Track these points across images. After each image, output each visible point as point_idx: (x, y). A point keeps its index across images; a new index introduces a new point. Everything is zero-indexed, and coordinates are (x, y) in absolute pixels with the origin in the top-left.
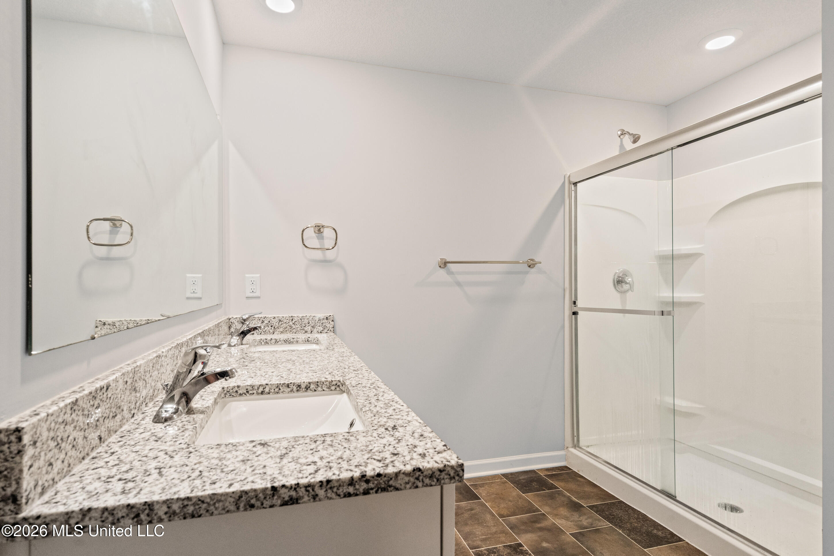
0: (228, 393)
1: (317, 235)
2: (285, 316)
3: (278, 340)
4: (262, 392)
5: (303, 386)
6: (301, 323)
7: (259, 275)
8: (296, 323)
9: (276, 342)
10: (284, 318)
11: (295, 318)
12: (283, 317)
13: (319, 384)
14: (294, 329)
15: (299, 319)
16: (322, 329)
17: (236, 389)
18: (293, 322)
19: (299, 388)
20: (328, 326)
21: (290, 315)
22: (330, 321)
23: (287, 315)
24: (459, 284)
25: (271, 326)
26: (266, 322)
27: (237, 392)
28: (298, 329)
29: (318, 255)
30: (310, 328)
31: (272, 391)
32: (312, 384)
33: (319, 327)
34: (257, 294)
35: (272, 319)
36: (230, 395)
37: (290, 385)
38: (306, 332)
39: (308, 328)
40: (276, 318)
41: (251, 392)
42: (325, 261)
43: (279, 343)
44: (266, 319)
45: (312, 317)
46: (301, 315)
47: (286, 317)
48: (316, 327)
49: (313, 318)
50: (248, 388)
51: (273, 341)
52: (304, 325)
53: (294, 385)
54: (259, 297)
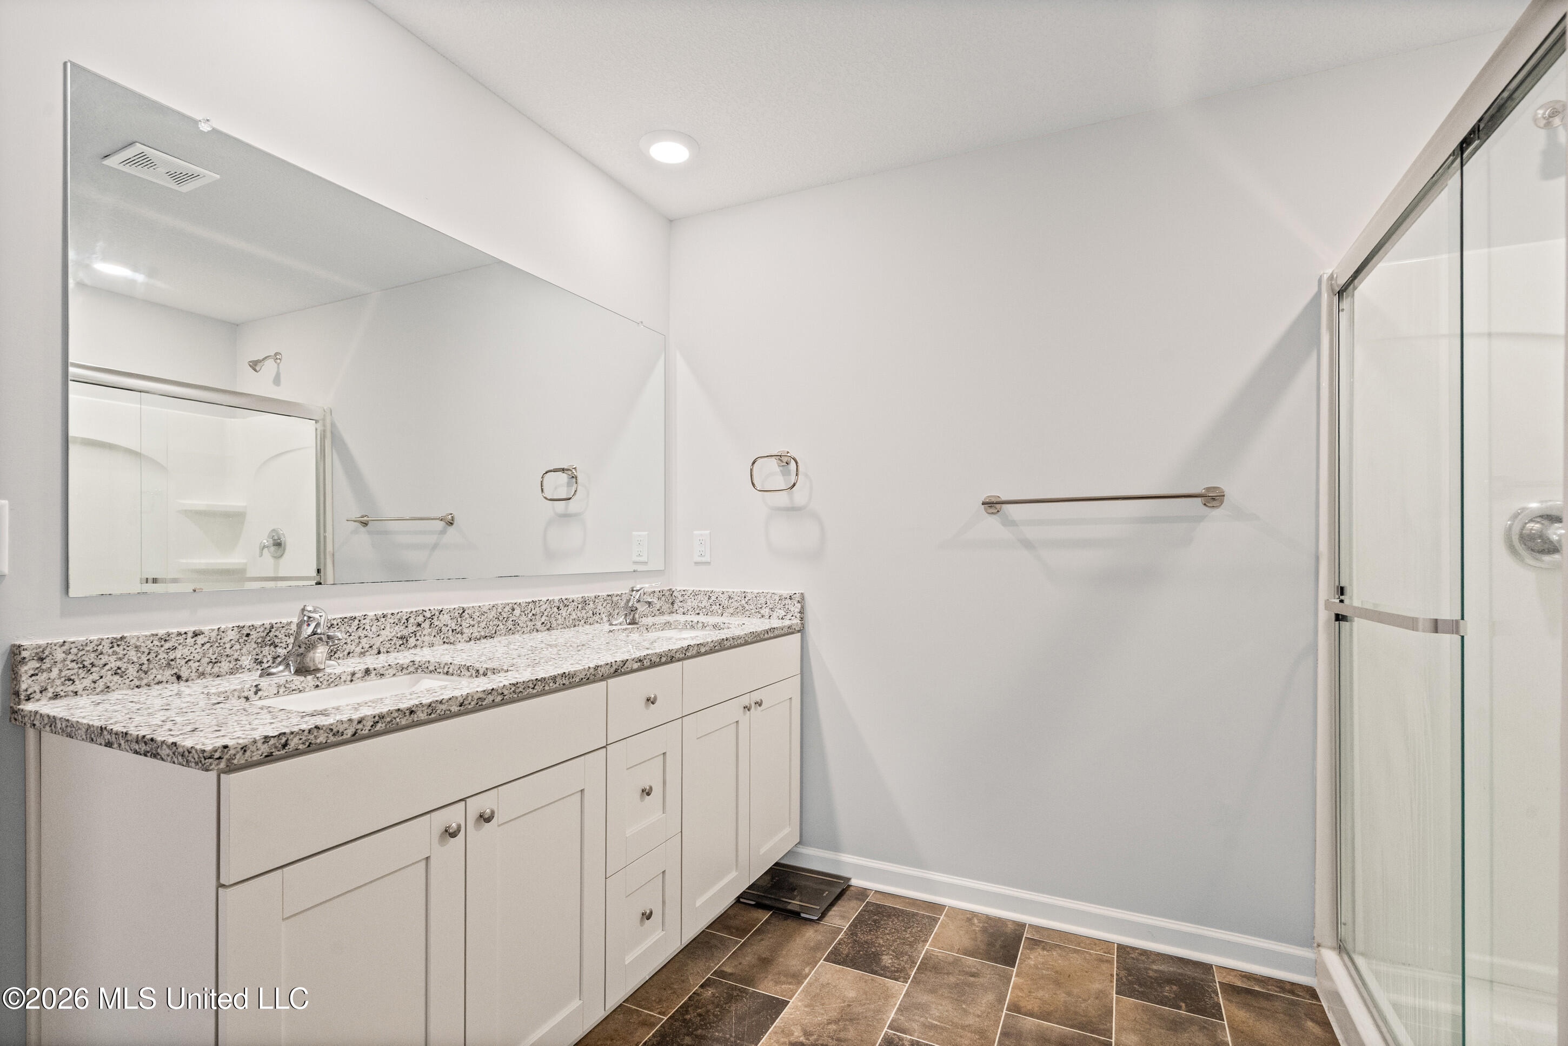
0: (420, 668)
1: (781, 468)
2: (735, 590)
3: (706, 625)
4: (447, 672)
5: (481, 672)
6: (755, 603)
7: (709, 532)
8: (750, 602)
9: (704, 626)
10: (735, 594)
11: (748, 594)
12: (733, 592)
13: (495, 671)
14: (747, 610)
15: (753, 596)
16: (785, 614)
17: (427, 665)
18: (746, 599)
19: (477, 674)
20: (792, 609)
21: (743, 590)
22: (796, 603)
23: (739, 590)
24: (1028, 544)
25: (720, 605)
26: (713, 598)
27: (427, 668)
28: (753, 611)
29: (782, 499)
30: (767, 610)
31: (455, 672)
32: (488, 670)
33: (779, 611)
34: (707, 559)
35: (720, 594)
36: (423, 671)
37: (470, 667)
38: (762, 616)
39: (765, 611)
40: (726, 594)
41: (438, 670)
42: (792, 509)
43: (707, 628)
44: (713, 594)
45: (770, 595)
46: (756, 591)
47: (737, 593)
48: (776, 610)
49: (771, 597)
50: (436, 664)
51: (700, 625)
52: (760, 606)
53: (473, 669)
54: (708, 563)
